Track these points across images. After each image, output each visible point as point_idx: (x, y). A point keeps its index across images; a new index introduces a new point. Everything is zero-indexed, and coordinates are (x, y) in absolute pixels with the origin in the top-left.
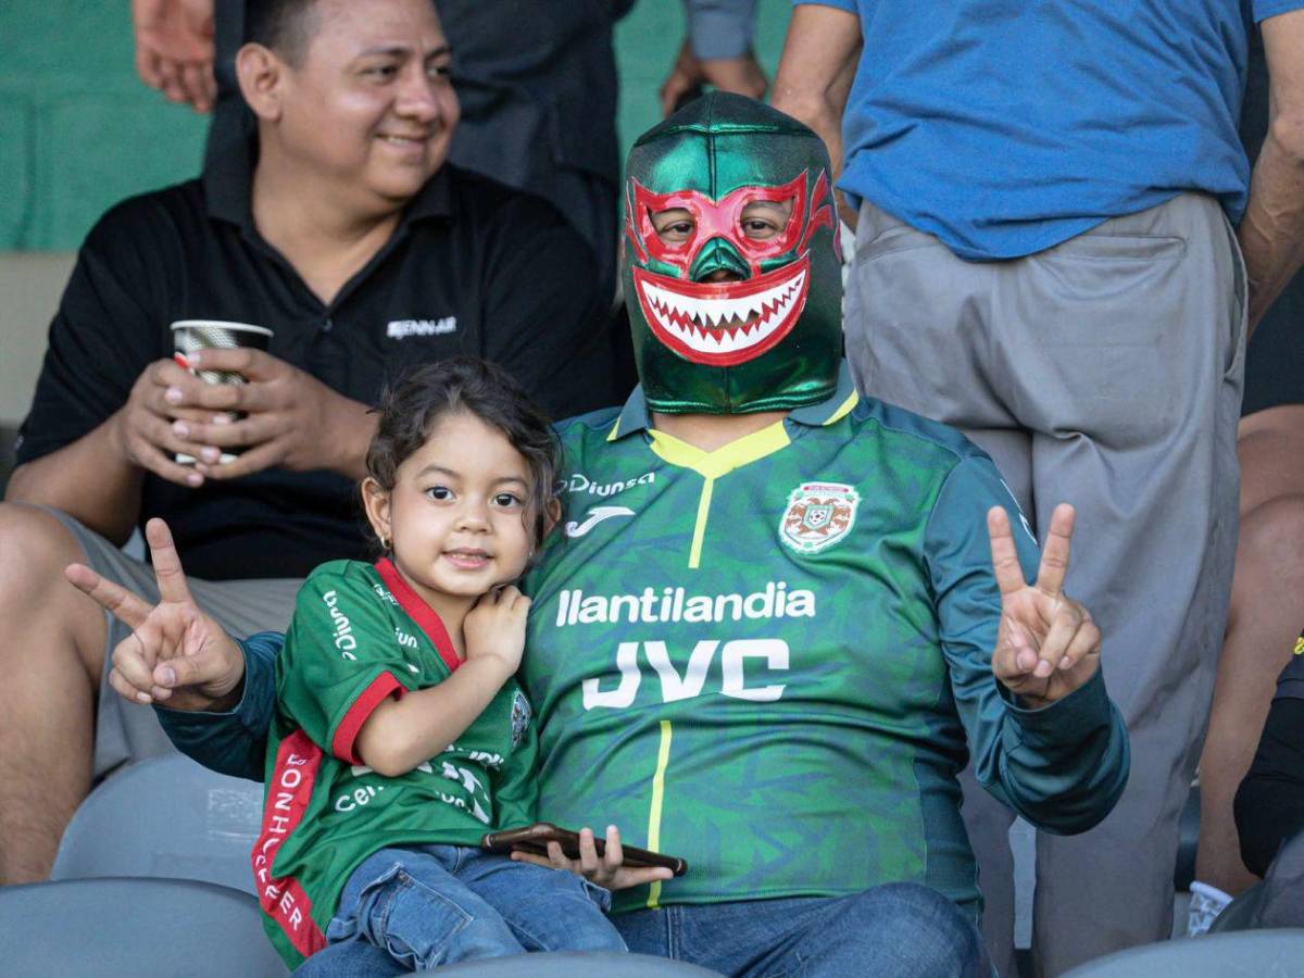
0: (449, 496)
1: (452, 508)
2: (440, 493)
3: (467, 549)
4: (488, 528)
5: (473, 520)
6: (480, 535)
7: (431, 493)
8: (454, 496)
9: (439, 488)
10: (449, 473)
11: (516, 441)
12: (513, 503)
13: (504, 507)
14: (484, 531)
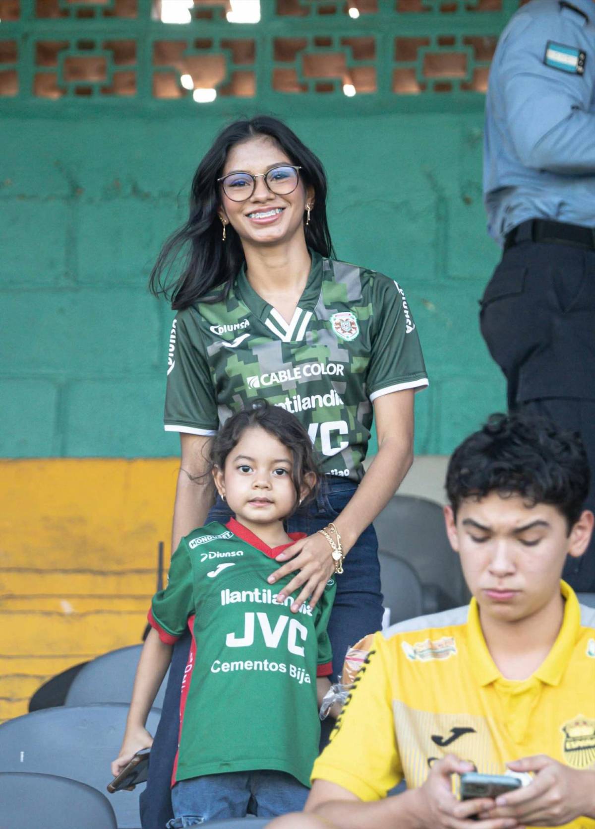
0: (250, 470)
1: (251, 476)
2: (246, 469)
3: (259, 498)
4: (269, 486)
5: (261, 482)
6: (265, 490)
7: (241, 469)
8: (253, 470)
9: (246, 466)
10: (249, 458)
11: (283, 441)
12: (284, 474)
13: (280, 476)
14: (267, 487)
